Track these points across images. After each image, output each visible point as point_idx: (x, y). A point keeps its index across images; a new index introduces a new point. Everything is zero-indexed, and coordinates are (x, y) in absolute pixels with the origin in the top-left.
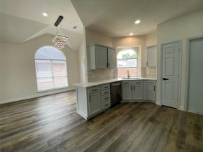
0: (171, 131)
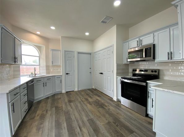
0: (82, 101)
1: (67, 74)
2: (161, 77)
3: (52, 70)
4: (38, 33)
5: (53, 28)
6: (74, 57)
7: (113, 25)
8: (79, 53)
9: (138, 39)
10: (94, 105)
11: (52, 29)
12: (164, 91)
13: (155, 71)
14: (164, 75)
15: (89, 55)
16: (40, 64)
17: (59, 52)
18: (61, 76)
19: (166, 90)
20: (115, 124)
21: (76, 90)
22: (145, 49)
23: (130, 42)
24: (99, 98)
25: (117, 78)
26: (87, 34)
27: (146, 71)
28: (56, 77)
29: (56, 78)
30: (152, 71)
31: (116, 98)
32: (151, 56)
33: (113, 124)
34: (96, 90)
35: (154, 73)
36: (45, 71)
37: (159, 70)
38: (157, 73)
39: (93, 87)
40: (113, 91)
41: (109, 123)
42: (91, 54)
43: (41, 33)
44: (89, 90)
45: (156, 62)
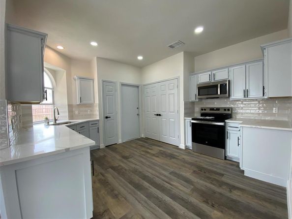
0: (143, 155)
1: (107, 117)
2: (233, 116)
3: (77, 112)
4: (60, 48)
5: (94, 44)
6: (116, 91)
7: (180, 51)
8: (123, 85)
9: (210, 73)
10: (162, 157)
11: (92, 46)
12: (252, 127)
13: (229, 110)
14: (237, 113)
15: (136, 89)
16: (55, 103)
17: (92, 82)
18: (98, 121)
19: (254, 126)
20: (201, 171)
21: (120, 141)
22: (221, 85)
23: (200, 75)
24: (161, 149)
25: (185, 119)
26: (140, 58)
27: (218, 109)
28: (91, 123)
29: (90, 126)
30: (225, 110)
31: (184, 145)
32: (226, 93)
33: (199, 172)
34: (147, 139)
35: (227, 112)
36: (67, 114)
37: (232, 108)
38: (230, 112)
39: (143, 136)
40: (179, 137)
41: (194, 172)
42: (138, 87)
43: (64, 48)
44: (138, 139)
45: (231, 99)
